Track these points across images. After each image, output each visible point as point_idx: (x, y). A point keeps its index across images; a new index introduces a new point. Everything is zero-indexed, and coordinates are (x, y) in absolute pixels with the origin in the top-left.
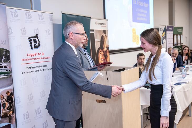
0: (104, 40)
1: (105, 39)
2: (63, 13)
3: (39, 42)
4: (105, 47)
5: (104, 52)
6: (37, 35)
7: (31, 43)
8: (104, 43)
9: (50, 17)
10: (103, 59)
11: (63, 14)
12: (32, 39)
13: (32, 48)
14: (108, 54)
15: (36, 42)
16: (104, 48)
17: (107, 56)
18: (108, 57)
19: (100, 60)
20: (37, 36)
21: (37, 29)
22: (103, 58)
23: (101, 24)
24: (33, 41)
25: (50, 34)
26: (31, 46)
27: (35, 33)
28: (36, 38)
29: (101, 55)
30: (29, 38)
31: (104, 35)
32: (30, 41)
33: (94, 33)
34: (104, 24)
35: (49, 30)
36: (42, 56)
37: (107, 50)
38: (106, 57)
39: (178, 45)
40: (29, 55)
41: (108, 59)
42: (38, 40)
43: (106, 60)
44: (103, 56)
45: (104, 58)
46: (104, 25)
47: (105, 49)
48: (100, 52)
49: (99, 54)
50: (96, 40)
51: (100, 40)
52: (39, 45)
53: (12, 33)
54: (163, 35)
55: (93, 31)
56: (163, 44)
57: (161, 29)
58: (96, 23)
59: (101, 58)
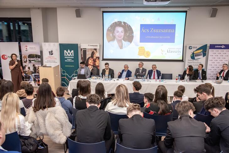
1: (95, 53)
5: (93, 59)
11: (60, 44)
13: (50, 55)
16: (94, 57)
18: (97, 62)
20: (52, 51)
23: (93, 46)
30: (49, 52)
31: (95, 51)
34: (95, 46)
36: (53, 58)
45: (93, 62)
48: (91, 59)
49: (89, 60)
50: (87, 53)
52: (53, 54)
54: (195, 53)
55: (86, 49)
56: (195, 60)
57: (192, 47)
58: (89, 45)
59: (91, 62)
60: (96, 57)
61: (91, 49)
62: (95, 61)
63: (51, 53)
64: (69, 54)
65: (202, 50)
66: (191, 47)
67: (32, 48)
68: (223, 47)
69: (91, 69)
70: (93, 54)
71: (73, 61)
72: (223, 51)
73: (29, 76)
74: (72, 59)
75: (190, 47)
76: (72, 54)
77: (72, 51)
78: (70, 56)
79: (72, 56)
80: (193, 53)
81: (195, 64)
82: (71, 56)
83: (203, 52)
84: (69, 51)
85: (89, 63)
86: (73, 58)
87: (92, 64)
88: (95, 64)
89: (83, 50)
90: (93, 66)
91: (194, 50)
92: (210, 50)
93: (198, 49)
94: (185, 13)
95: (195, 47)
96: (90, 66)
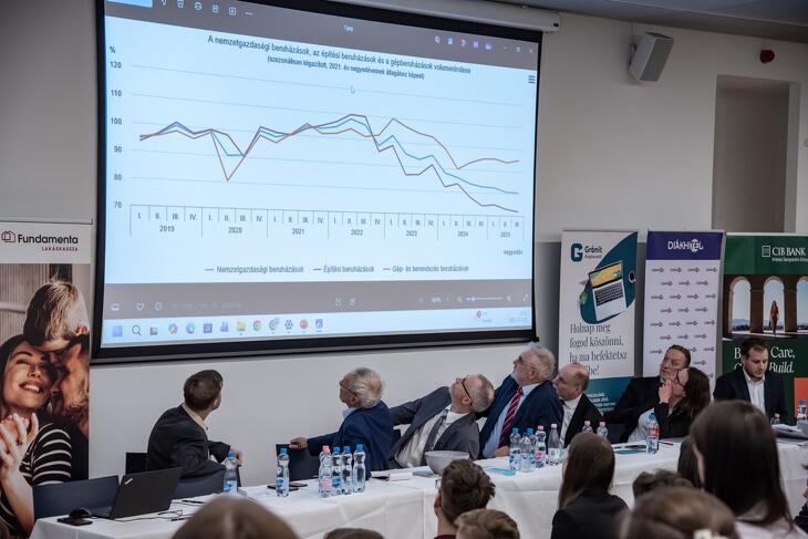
0: (54, 305)
1: (58, 300)
4: (60, 331)
5: (46, 355)
8: (55, 318)
10: (37, 384)
14: (75, 364)
16: (50, 338)
17: (67, 373)
18: (72, 378)
19: (16, 386)
22: (37, 380)
23: (40, 239)
29: (22, 365)
31: (58, 285)
34: (60, 240)
37: (71, 345)
38: (60, 374)
39: (768, 333)
43: (53, 389)
44: (38, 372)
45: (45, 379)
47: (58, 343)
48: (23, 357)
49: (11, 364)
54: (596, 281)
56: (595, 326)
57: (582, 251)
58: (6, 237)
59: (22, 380)
60: (65, 337)
61: (23, 265)
62: (55, 370)
65: (618, 268)
66: (580, 246)
68: (695, 246)
69: (27, 443)
72: (697, 270)
75: (577, 250)
80: (589, 286)
81: (597, 350)
83: (624, 275)
85: (13, 391)
87: (31, 400)
88: (60, 396)
90: (41, 412)
91: (590, 263)
92: (650, 264)
93: (607, 262)
94: (537, 44)
95: (593, 250)
96: (16, 416)
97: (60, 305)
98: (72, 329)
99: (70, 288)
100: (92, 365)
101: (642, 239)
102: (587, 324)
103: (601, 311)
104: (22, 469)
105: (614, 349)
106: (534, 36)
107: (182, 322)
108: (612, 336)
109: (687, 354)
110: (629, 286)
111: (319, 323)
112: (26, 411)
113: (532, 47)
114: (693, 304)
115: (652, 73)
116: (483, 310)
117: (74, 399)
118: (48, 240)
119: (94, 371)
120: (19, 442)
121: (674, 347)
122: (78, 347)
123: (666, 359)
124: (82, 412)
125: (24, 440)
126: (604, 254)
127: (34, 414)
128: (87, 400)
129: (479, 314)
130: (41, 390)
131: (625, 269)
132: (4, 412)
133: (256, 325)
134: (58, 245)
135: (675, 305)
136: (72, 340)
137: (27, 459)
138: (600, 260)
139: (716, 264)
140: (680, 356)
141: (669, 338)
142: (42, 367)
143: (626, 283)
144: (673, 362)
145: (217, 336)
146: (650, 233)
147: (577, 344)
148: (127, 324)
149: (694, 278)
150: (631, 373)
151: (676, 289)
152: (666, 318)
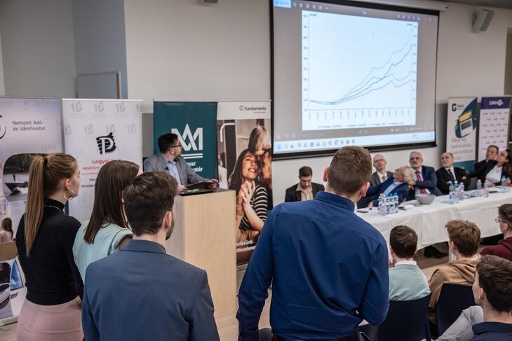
0: (258, 136)
1: (260, 134)
2: (155, 100)
3: (114, 144)
4: (260, 148)
5: (256, 157)
6: (111, 134)
7: (100, 146)
8: (259, 142)
9: (138, 107)
10: (254, 169)
11: (155, 103)
12: (103, 140)
13: (101, 153)
14: (266, 160)
15: (109, 144)
16: (257, 150)
17: (264, 164)
19: (247, 170)
20: (111, 136)
21: (113, 125)
22: (253, 167)
23: (253, 109)
24: (103, 143)
25: (135, 130)
26: (101, 149)
27: (108, 130)
28: (109, 139)
29: (248, 161)
30: (98, 139)
31: (259, 128)
32: (99, 142)
33: (234, 126)
34: (260, 109)
35: (133, 125)
37: (265, 153)
38: (262, 165)
40: (96, 162)
41: (265, 170)
42: (113, 140)
43: (260, 171)
44: (254, 164)
45: (257, 167)
46: (262, 111)
47: (260, 152)
48: (248, 158)
49: (244, 161)
50: (238, 136)
51: (248, 137)
52: (114, 147)
53: (71, 132)
54: (461, 120)
55: (233, 121)
56: (460, 139)
57: (456, 107)
58: (241, 108)
59: (248, 168)
60: (263, 149)
61: (247, 120)
62: (260, 163)
63: (108, 144)
64: (187, 141)
65: (469, 114)
66: (455, 105)
67: (25, 125)
68: (500, 103)
70: (254, 136)
71: (200, 169)
72: (501, 113)
73: (6, 265)
74: (199, 163)
76: (197, 142)
77: (199, 131)
78: (192, 151)
79: (198, 152)
80: (459, 122)
81: (461, 149)
82: (196, 152)
83: (472, 117)
84: (187, 130)
85: (245, 172)
86: (200, 156)
87: (252, 175)
88: (262, 174)
89: (226, 127)
90: (256, 180)
91: (459, 112)
92: (482, 111)
93: (466, 111)
94: (437, 17)
95: (460, 106)
96: (247, 182)
97: (261, 136)
98: (265, 146)
99: (264, 129)
100: (273, 160)
101: (479, 101)
102: (457, 138)
103: (463, 132)
104: (251, 203)
105: (468, 148)
106: (436, 13)
107: (303, 142)
108: (468, 142)
109: (497, 148)
110: (474, 121)
111: (353, 141)
112: (251, 180)
113: (435, 18)
114: (498, 128)
115: (484, 28)
116: (416, 134)
117: (267, 175)
118: (256, 109)
119: (273, 163)
120: (249, 193)
121: (491, 146)
122: (267, 153)
123: (488, 151)
124: (269, 180)
125: (250, 192)
126: (464, 108)
127: (253, 182)
128: (271, 175)
129: (414, 136)
130: (255, 172)
131: (473, 114)
132: (243, 180)
133: (330, 143)
134: (259, 111)
135: (492, 129)
136: (266, 150)
137: (252, 199)
138: (463, 111)
139: (508, 110)
140: (495, 149)
141: (489, 143)
142: (255, 162)
143: (473, 120)
144: (492, 152)
145: (315, 148)
146: (483, 99)
147: (454, 147)
148: (283, 143)
149: (499, 117)
150: (474, 159)
151: (493, 122)
152: (488, 135)
